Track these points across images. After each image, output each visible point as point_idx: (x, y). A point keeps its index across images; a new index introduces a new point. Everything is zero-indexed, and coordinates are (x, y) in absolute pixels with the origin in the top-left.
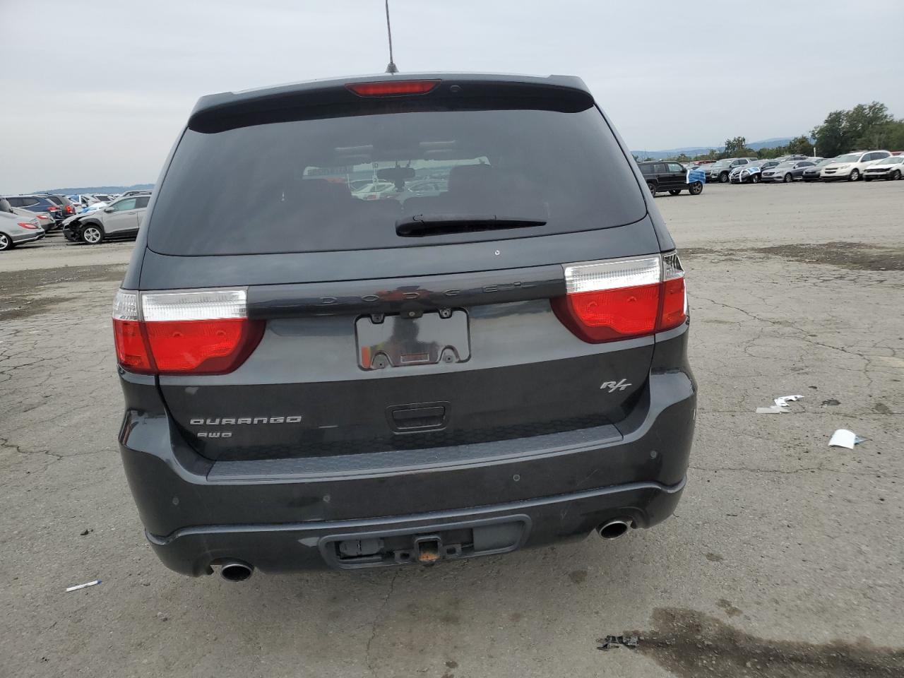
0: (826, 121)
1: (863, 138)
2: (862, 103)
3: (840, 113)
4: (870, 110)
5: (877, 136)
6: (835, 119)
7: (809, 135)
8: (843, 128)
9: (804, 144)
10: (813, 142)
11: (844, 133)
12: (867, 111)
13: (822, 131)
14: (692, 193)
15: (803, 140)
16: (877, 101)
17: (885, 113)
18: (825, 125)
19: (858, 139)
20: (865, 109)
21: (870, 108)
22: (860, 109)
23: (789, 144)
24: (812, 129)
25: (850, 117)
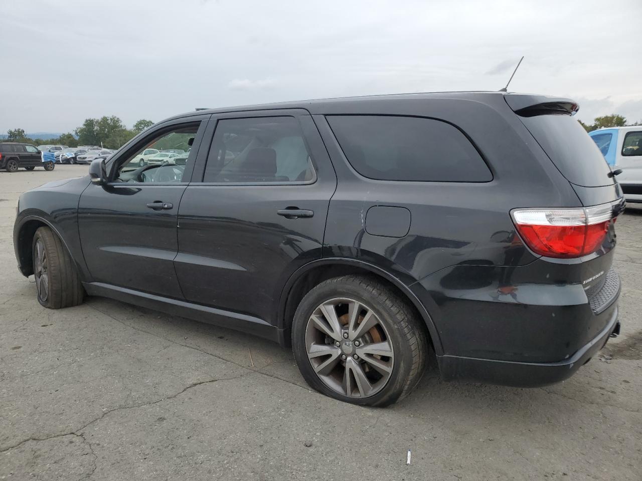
0: (85, 125)
1: (110, 139)
2: (106, 116)
3: (92, 120)
4: (111, 121)
5: (118, 139)
6: (90, 124)
7: (73, 133)
8: (96, 130)
9: (71, 139)
10: (77, 138)
11: (97, 134)
12: (109, 121)
13: (82, 131)
14: (47, 169)
15: (69, 136)
16: (115, 115)
17: (121, 124)
18: (84, 127)
19: (107, 139)
20: (108, 120)
21: (111, 119)
22: (105, 120)
23: (59, 138)
24: (75, 129)
25: (100, 123)
